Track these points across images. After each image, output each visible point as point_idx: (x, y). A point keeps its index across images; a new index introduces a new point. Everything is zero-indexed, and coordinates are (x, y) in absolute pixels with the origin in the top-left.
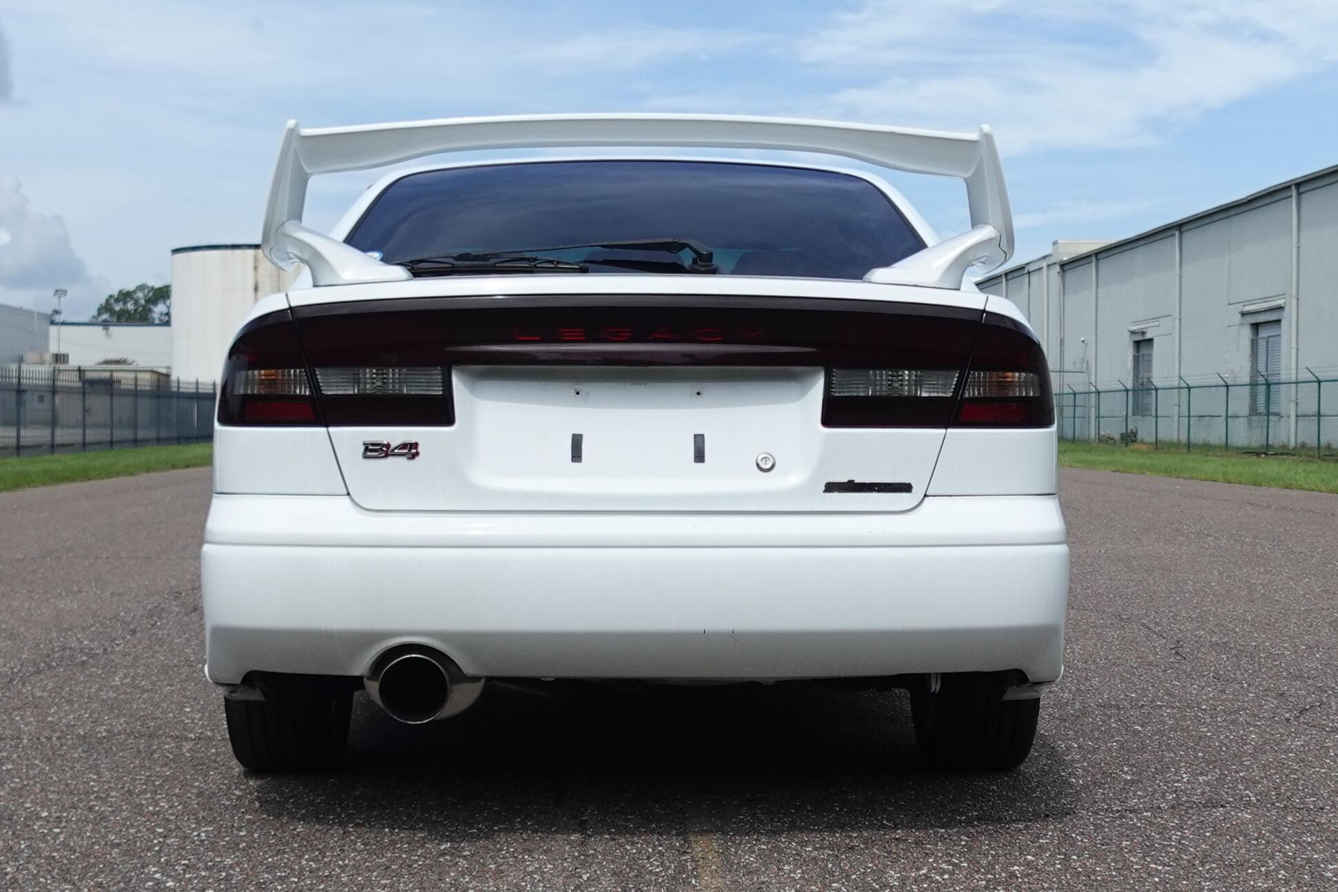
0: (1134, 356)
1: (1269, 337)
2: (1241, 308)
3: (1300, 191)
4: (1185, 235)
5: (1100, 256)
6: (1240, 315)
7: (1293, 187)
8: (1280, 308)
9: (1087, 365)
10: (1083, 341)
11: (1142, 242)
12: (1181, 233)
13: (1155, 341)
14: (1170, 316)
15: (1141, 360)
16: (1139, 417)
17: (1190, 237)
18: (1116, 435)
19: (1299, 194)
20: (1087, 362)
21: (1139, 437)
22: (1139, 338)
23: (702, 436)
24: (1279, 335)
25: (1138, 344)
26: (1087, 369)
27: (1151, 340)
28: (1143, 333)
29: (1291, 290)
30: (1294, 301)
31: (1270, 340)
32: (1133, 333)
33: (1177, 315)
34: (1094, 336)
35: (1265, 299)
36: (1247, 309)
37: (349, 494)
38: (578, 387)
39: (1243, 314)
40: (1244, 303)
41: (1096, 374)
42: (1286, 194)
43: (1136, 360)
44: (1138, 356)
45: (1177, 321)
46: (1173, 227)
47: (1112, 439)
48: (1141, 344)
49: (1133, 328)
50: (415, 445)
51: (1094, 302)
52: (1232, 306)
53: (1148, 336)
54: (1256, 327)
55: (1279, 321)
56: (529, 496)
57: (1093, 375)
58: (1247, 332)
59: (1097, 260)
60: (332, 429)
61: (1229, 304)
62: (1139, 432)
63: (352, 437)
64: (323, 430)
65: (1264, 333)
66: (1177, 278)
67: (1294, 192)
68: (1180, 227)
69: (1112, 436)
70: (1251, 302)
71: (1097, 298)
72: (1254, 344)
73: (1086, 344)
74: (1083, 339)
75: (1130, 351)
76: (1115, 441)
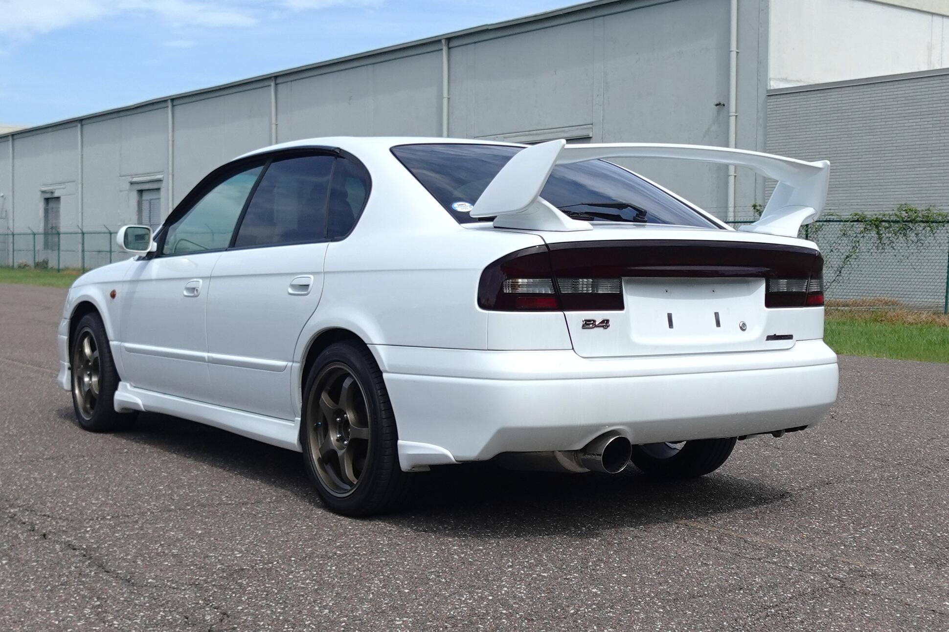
0: (45, 209)
1: (151, 200)
2: (130, 180)
3: (174, 104)
4: (85, 127)
5: (15, 137)
6: (129, 184)
7: (169, 101)
8: (160, 181)
9: (6, 214)
10: (2, 196)
11: (50, 129)
12: (82, 125)
13: (62, 199)
14: (74, 181)
15: (50, 210)
16: (50, 251)
17: (89, 128)
18: (31, 263)
19: (173, 106)
20: (6, 211)
21: (50, 265)
22: (48, 196)
23: (718, 313)
24: (159, 199)
25: (47, 200)
26: (6, 216)
27: (58, 198)
28: (52, 193)
29: (168, 168)
30: (170, 177)
31: (152, 201)
32: (43, 192)
33: (80, 181)
34: (11, 193)
35: (148, 174)
36: (135, 180)
37: (573, 349)
38: (667, 288)
39: (132, 183)
40: (133, 176)
41: (13, 220)
42: (163, 105)
43: (46, 211)
44: (47, 209)
45: (80, 186)
46: (76, 121)
47: (28, 266)
48: (50, 200)
49: (44, 189)
50: (608, 321)
51: (11, 168)
52: (123, 178)
53: (56, 195)
54: (141, 192)
55: (158, 189)
56: (657, 347)
57: (11, 222)
58: (134, 196)
59: (13, 140)
60: (566, 313)
61: (121, 176)
62: (50, 262)
63: (577, 317)
64: (561, 313)
65: (146, 197)
66: (80, 157)
67: (169, 104)
68: (81, 121)
69: (28, 264)
70: (137, 175)
71: (13, 166)
72: (140, 204)
73: (5, 199)
74: (2, 195)
75: (41, 205)
76: (30, 268)
